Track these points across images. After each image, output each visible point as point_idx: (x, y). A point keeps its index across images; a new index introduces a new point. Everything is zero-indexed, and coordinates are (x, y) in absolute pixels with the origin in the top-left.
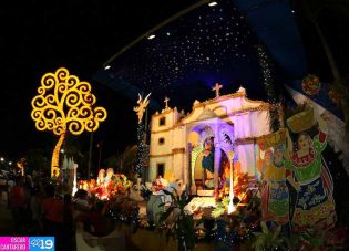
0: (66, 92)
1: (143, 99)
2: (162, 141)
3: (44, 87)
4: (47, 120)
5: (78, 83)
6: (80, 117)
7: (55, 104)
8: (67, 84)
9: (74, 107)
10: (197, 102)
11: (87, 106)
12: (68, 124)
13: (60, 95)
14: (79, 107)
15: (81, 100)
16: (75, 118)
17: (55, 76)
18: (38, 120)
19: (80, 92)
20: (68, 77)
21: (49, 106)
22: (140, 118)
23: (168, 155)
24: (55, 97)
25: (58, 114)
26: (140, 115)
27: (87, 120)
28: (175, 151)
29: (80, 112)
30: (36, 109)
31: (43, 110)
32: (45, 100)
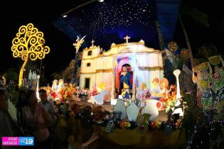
0: (30, 37)
1: (80, 39)
2: (89, 65)
3: (20, 33)
4: (19, 52)
5: (37, 32)
6: (36, 51)
7: (24, 43)
8: (31, 32)
9: (33, 45)
10: (113, 44)
11: (40, 45)
12: (29, 54)
13: (27, 38)
14: (36, 45)
15: (38, 41)
16: (33, 51)
17: (26, 27)
18: (14, 52)
19: (38, 37)
20: (33, 29)
21: (21, 44)
22: (77, 50)
23: (93, 73)
24: (25, 39)
25: (25, 49)
26: (77, 48)
27: (39, 53)
28: (98, 71)
29: (36, 48)
30: (14, 45)
31: (17, 46)
32: (19, 40)
